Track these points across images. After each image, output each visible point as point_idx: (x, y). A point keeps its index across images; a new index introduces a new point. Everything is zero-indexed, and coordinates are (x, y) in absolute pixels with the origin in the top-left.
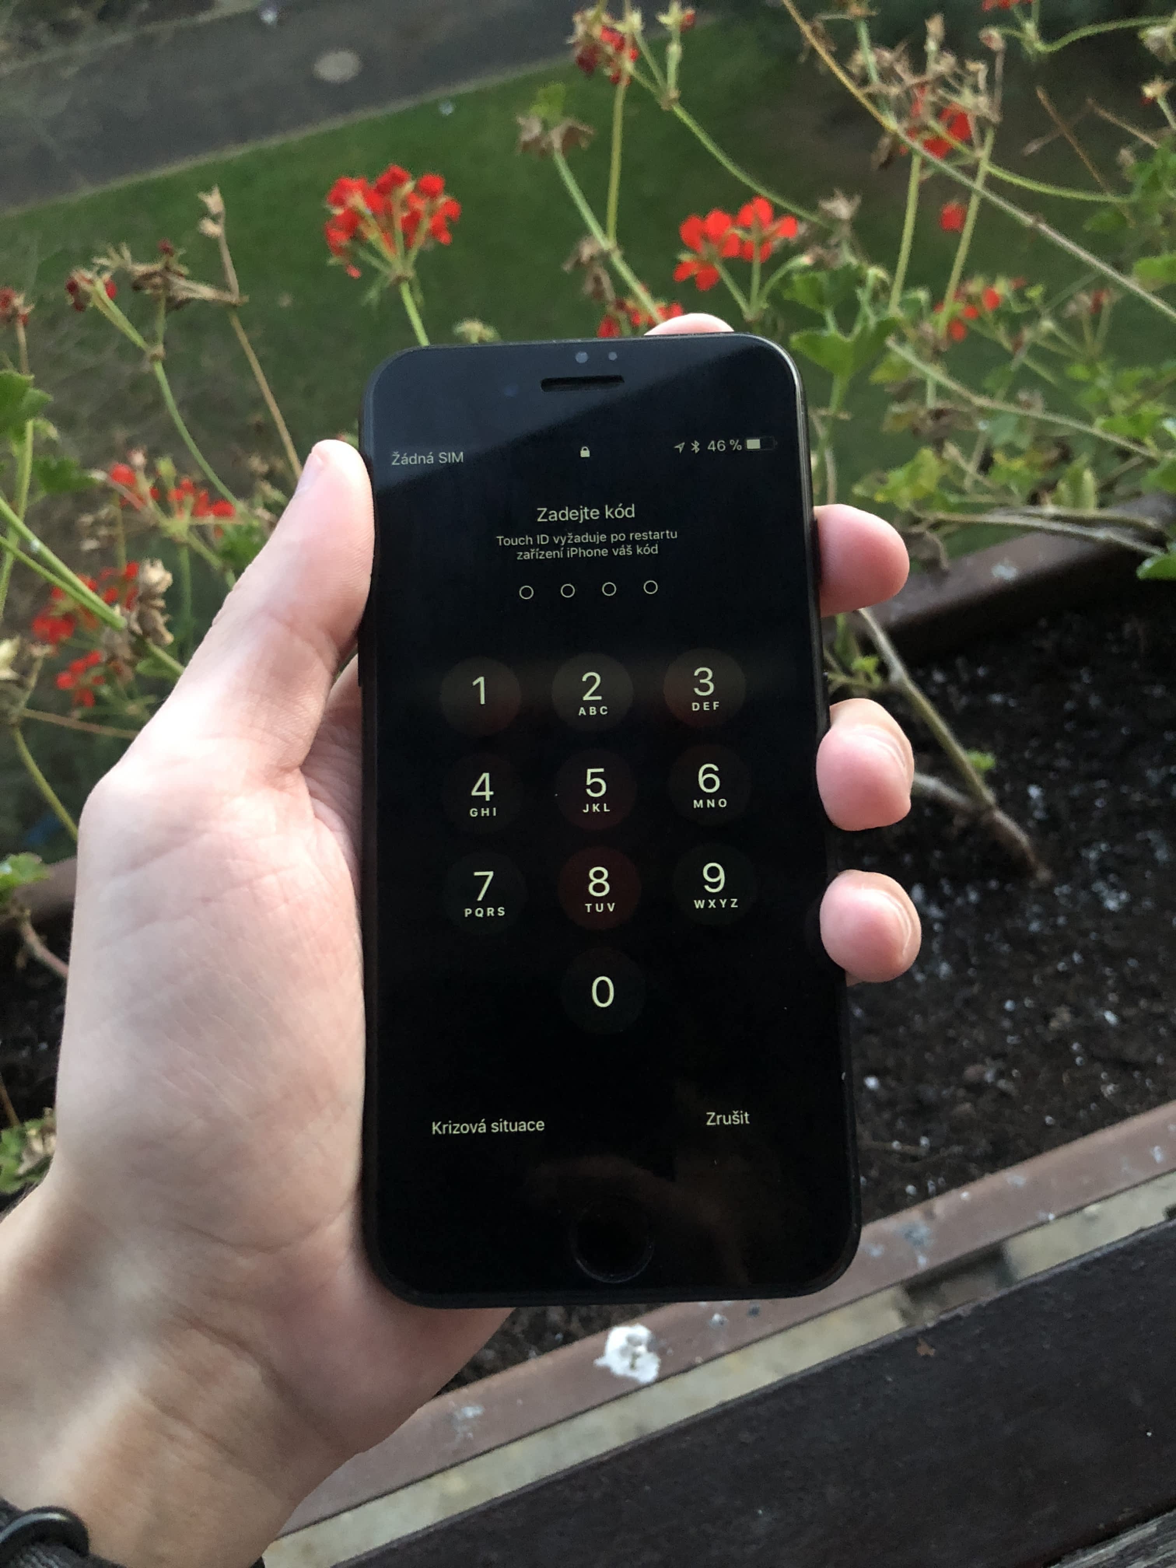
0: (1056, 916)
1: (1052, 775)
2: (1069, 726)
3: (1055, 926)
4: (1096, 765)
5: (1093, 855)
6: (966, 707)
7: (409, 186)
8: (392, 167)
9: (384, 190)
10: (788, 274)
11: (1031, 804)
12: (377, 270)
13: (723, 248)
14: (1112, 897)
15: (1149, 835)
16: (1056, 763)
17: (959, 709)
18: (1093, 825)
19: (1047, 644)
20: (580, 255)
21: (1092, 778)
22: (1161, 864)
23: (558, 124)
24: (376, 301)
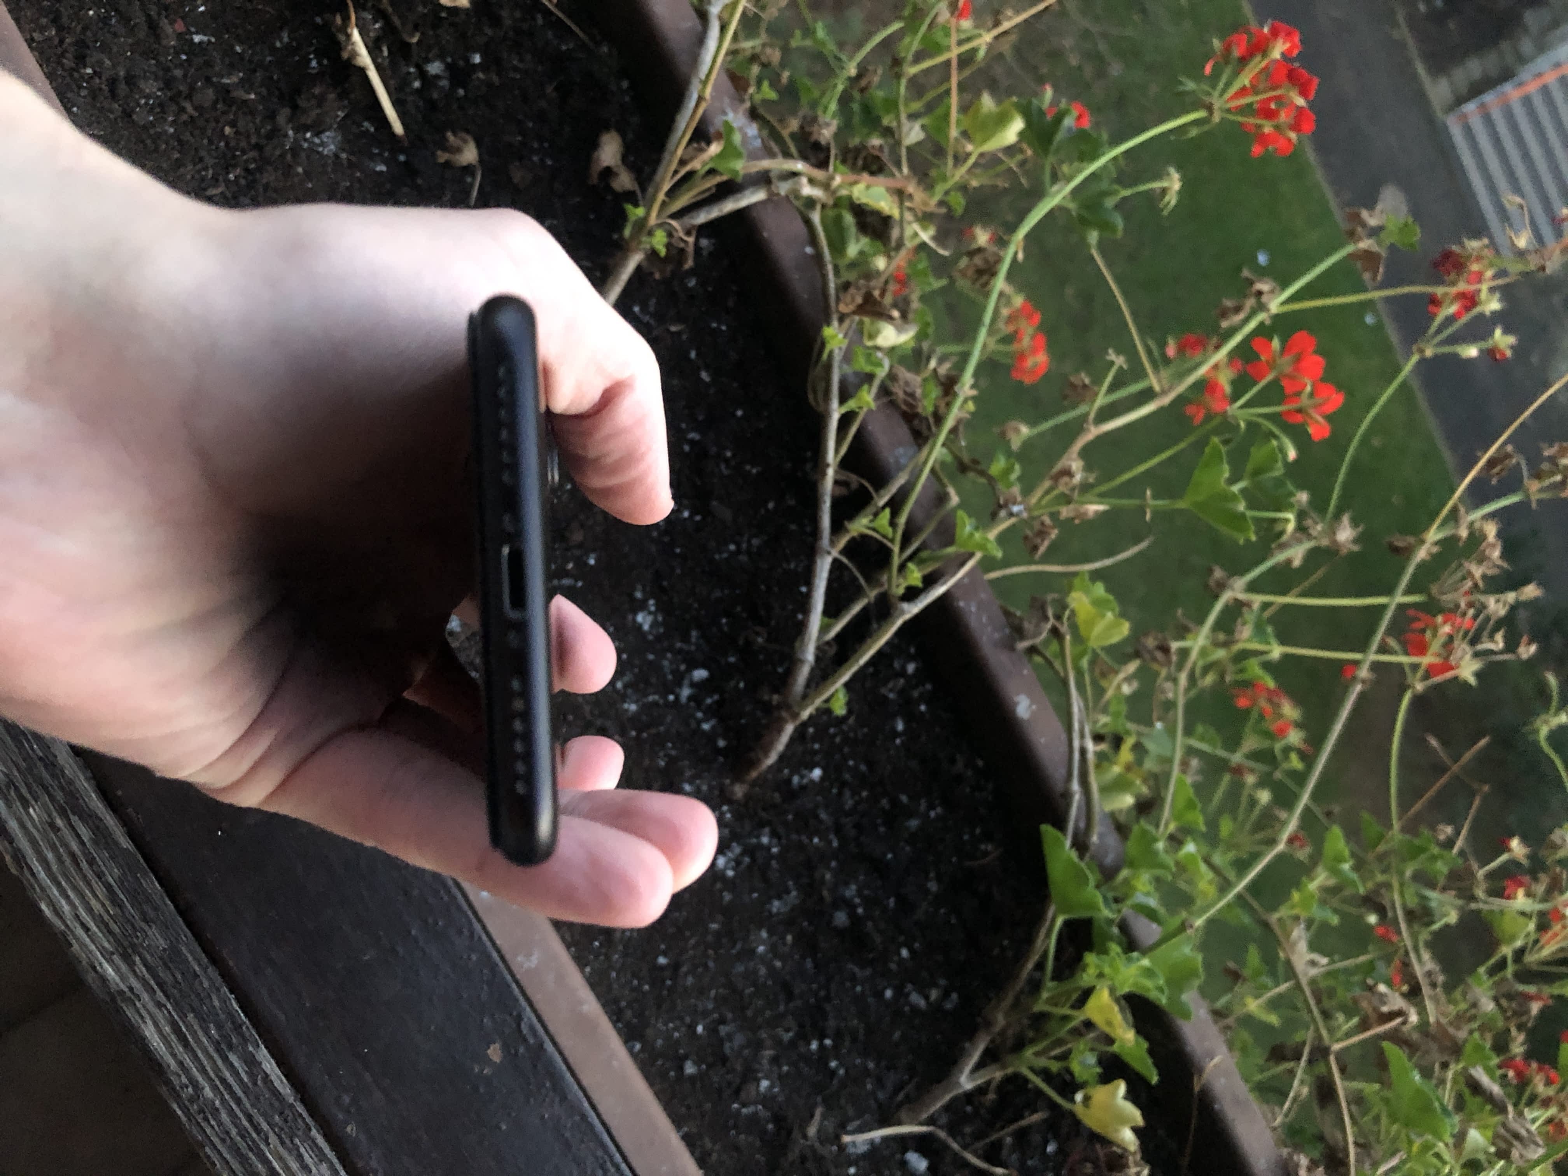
1: (834, 790)
2: (884, 802)
4: (853, 833)
5: (765, 840)
6: (885, 697)
7: (1300, 102)
8: (1316, 81)
9: (1292, 77)
10: (1276, 437)
11: (805, 772)
12: (1214, 87)
13: (1290, 377)
14: (727, 863)
15: (794, 893)
16: (847, 793)
17: (883, 691)
18: (794, 837)
19: (960, 765)
20: (1259, 281)
21: (838, 829)
22: (768, 906)
23: (1380, 243)
24: (1185, 89)
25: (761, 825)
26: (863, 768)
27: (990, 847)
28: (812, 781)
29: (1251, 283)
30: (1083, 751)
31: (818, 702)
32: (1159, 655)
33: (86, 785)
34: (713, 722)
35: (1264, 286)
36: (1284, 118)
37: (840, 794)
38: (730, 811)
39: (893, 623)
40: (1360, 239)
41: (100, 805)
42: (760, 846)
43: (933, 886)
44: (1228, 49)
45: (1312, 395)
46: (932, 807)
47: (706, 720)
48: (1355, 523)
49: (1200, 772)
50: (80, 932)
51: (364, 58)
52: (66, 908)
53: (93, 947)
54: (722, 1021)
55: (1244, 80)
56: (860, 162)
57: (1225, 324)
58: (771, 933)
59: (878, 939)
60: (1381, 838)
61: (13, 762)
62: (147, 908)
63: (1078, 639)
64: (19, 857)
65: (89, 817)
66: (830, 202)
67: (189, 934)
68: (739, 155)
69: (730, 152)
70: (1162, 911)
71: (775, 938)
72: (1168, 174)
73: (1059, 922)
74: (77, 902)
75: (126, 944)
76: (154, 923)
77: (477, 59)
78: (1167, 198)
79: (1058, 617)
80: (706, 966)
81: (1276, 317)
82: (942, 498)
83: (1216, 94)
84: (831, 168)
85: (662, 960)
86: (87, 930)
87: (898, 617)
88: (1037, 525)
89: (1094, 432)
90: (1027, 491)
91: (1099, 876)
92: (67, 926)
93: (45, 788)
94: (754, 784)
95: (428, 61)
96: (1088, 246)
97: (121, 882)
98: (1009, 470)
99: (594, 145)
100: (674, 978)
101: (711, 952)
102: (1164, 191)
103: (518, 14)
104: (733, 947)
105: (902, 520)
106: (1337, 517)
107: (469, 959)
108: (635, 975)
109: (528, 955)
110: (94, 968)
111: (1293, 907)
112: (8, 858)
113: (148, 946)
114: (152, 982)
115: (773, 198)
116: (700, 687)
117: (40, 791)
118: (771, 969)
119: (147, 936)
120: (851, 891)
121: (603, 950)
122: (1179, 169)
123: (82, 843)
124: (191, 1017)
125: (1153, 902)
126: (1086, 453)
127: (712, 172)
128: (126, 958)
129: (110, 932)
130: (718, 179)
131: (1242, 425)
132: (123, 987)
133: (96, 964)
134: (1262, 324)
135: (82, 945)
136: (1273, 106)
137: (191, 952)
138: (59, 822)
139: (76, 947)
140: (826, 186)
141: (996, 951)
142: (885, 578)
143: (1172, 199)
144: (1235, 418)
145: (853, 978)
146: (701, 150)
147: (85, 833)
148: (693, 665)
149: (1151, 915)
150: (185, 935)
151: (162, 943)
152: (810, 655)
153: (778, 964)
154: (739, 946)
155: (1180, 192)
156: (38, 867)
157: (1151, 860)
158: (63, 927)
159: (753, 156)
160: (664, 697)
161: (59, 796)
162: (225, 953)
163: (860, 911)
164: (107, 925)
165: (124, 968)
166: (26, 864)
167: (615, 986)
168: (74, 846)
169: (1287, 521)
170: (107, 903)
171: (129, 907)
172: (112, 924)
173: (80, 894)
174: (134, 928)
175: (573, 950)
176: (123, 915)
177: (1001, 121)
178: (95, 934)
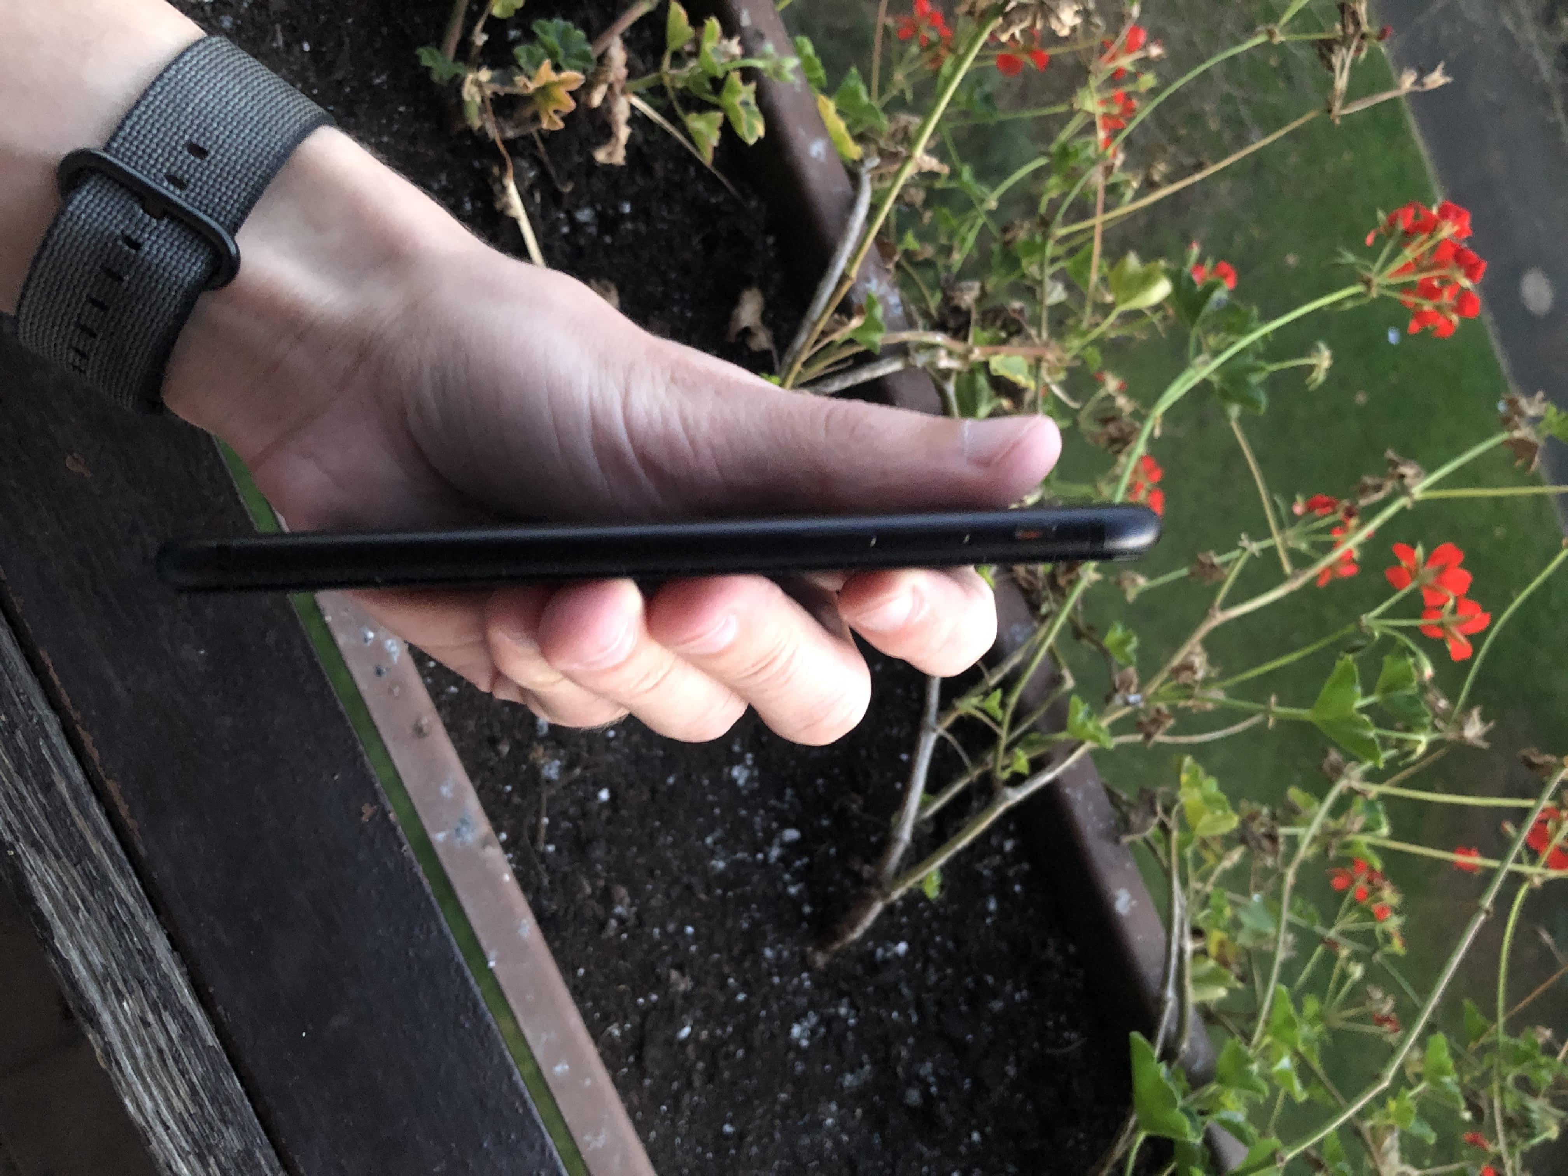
0: (780, 975)
1: (919, 966)
2: (969, 981)
3: (770, 975)
4: (934, 1009)
6: (980, 875)
7: (1466, 283)
8: (1484, 265)
9: (1459, 257)
10: (1413, 654)
11: (889, 945)
12: (1374, 260)
13: (1432, 589)
14: (803, 1031)
15: (867, 1068)
16: (932, 970)
17: (979, 866)
18: (873, 1009)
19: (1051, 952)
20: (1404, 464)
21: (920, 1007)
22: (839, 1079)
23: (1538, 432)
24: (1343, 261)
25: (841, 994)
26: (950, 945)
27: (1074, 1036)
28: (896, 956)
29: (1395, 465)
30: (1181, 952)
31: (911, 883)
32: (1266, 843)
33: (180, 980)
34: (800, 886)
35: (1408, 470)
36: (1446, 297)
37: (925, 969)
38: (810, 978)
39: (994, 810)
40: (1517, 427)
41: (191, 1001)
42: (837, 1016)
43: (1011, 1070)
44: (1392, 222)
45: (1454, 610)
46: (1017, 989)
47: (793, 883)
48: (1485, 719)
50: (159, 1129)
51: (517, 207)
52: (149, 1105)
53: (170, 1146)
55: (1408, 256)
56: (999, 323)
57: (1363, 502)
58: (840, 1107)
59: (949, 1121)
60: (1484, 1030)
61: (113, 954)
62: (226, 1108)
63: (1185, 826)
64: (108, 1051)
65: (181, 1014)
66: (966, 369)
67: (265, 1137)
68: (879, 328)
69: (871, 325)
70: (1252, 1130)
71: (844, 1111)
72: (1318, 350)
73: (1141, 1137)
74: (160, 1099)
75: (203, 1144)
76: (232, 1124)
77: (627, 208)
78: (1314, 375)
79: (1167, 810)
80: (771, 1136)
81: (1420, 505)
82: (1058, 680)
83: (1376, 267)
84: (971, 340)
85: (728, 1129)
86: (167, 1128)
87: (1000, 803)
88: (1153, 713)
89: (1219, 618)
90: (1145, 679)
91: (1185, 1084)
92: (148, 1122)
93: (141, 982)
94: (837, 954)
95: (578, 207)
96: (1228, 420)
97: (203, 1080)
98: (1124, 642)
99: (735, 302)
100: (738, 1148)
101: (777, 1122)
102: (1311, 368)
103: (670, 166)
104: (802, 1117)
105: (1013, 700)
106: (1467, 709)
108: (699, 1142)
109: (596, 1134)
110: (168, 1165)
111: (1388, 1115)
112: (98, 1052)
113: (225, 1147)
115: (909, 369)
116: (790, 848)
117: (135, 984)
118: (837, 1143)
119: (223, 1137)
120: (926, 1069)
121: (670, 1115)
122: (1331, 346)
123: (171, 1039)
125: (1240, 1117)
126: (1208, 643)
127: (850, 342)
128: (202, 1159)
129: (188, 1131)
130: (856, 349)
131: (1376, 635)
133: (172, 1162)
134: (1403, 511)
135: (160, 1142)
136: (1436, 284)
137: (265, 1157)
138: (150, 1017)
139: (155, 1144)
140: (964, 357)
141: (1071, 1143)
142: (989, 758)
143: (1319, 376)
144: (1371, 629)
145: (920, 1157)
146: (842, 324)
147: (174, 1029)
148: (785, 824)
149: (1238, 1132)
150: (261, 1138)
152: (906, 834)
153: (845, 1138)
154: (807, 1118)
155: (1330, 370)
156: (125, 1062)
157: (1245, 1081)
158: (144, 1124)
159: (895, 327)
160: (754, 856)
161: (154, 992)
162: (297, 1158)
163: (934, 1089)
164: (186, 1124)
165: (197, 1167)
166: (115, 1058)
167: (679, 1153)
168: (163, 1043)
169: (1419, 742)
170: (188, 1102)
171: (209, 1107)
172: (191, 1124)
173: (163, 1090)
174: (212, 1129)
175: (639, 1114)
176: (203, 1115)
177: (1146, 281)
178: (173, 1132)
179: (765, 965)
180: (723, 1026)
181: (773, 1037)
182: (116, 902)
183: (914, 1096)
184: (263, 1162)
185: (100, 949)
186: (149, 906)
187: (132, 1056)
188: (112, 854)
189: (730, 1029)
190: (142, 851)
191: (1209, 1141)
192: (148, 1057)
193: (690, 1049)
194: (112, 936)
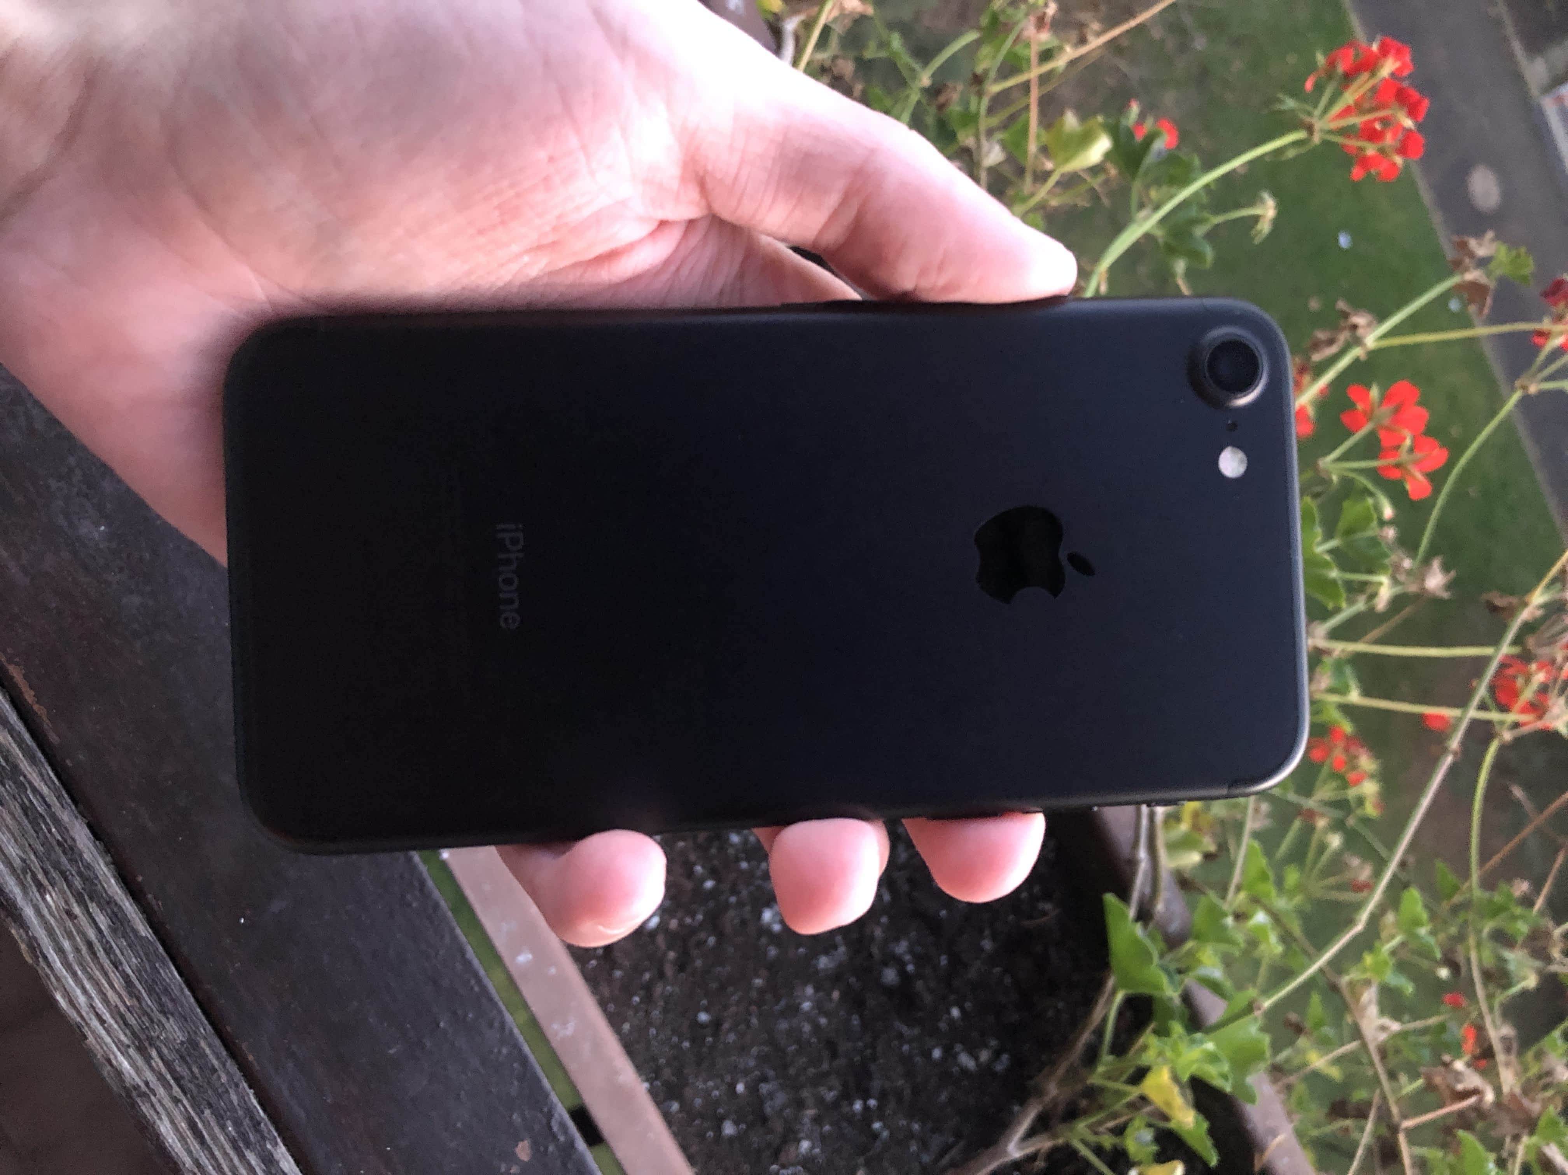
0: (748, 860)
3: (737, 860)
4: (905, 888)
7: (1408, 123)
8: (1426, 103)
9: (1402, 97)
10: (1371, 494)
12: (1315, 106)
13: (1388, 429)
15: (842, 949)
20: (1356, 315)
22: (814, 962)
23: (1488, 274)
24: (1283, 107)
27: (1048, 906)
29: (1346, 315)
30: (1152, 818)
33: (105, 869)
35: (1360, 320)
36: (1389, 140)
40: (1466, 270)
41: (119, 892)
43: (987, 945)
44: (1332, 64)
45: (1411, 450)
48: (1446, 569)
49: (1269, 815)
50: (95, 1023)
52: (82, 999)
53: (108, 1040)
54: (764, 1079)
55: (1349, 98)
57: (1316, 357)
58: (817, 989)
59: (928, 998)
60: (1456, 889)
61: (30, 846)
62: (164, 999)
64: (34, 946)
65: (108, 905)
67: (209, 1027)
70: (1228, 984)
71: (821, 994)
72: (1262, 201)
73: (1119, 997)
74: (93, 993)
75: (143, 1037)
76: (172, 1014)
78: (1259, 227)
80: (748, 1023)
81: (1373, 354)
83: (1317, 112)
85: (703, 1017)
86: (102, 1022)
91: (1162, 945)
92: (82, 1017)
93: (63, 873)
96: (1174, 276)
97: (138, 972)
100: (715, 1035)
101: (754, 1008)
102: (1256, 219)
104: (777, 1002)
106: (1428, 562)
107: (499, 1052)
108: (674, 1032)
109: (565, 1023)
110: (109, 1061)
111: (1365, 970)
112: (23, 947)
113: (167, 1038)
114: (169, 1077)
117: (57, 876)
118: (816, 1026)
119: (164, 1028)
120: (902, 948)
121: (642, 1006)
122: (1275, 195)
123: (100, 931)
124: (207, 1112)
125: (1217, 973)
128: (142, 1051)
129: (126, 1024)
131: (1335, 478)
132: (138, 1080)
133: (112, 1057)
134: (1356, 362)
135: (97, 1037)
136: (1378, 126)
137: (211, 1046)
138: (77, 910)
139: (91, 1039)
141: (1050, 1013)
143: (1265, 227)
144: (1329, 473)
145: (901, 1036)
147: (103, 921)
149: (1215, 987)
150: (205, 1028)
151: (180, 1037)
153: (823, 1021)
154: (783, 1003)
155: (1274, 220)
156: (53, 956)
157: (1218, 934)
158: (79, 1019)
161: (78, 883)
162: (244, 1046)
163: (910, 968)
164: (122, 1017)
165: (140, 1062)
166: (41, 952)
167: (654, 1043)
168: (92, 934)
169: (1380, 584)
170: (124, 994)
171: (147, 998)
172: (128, 1016)
173: (97, 984)
174: (152, 1021)
175: (611, 1007)
176: (141, 1008)
177: (1085, 140)
178: (110, 1026)
179: (731, 851)
180: (693, 915)
181: (743, 922)
182: (29, 792)
183: (890, 975)
184: (208, 1051)
185: (16, 841)
186: (66, 796)
187: (60, 951)
188: (21, 743)
189: (700, 917)
190: (54, 738)
191: (1187, 998)
192: (77, 950)
193: (661, 940)
194: (28, 827)
